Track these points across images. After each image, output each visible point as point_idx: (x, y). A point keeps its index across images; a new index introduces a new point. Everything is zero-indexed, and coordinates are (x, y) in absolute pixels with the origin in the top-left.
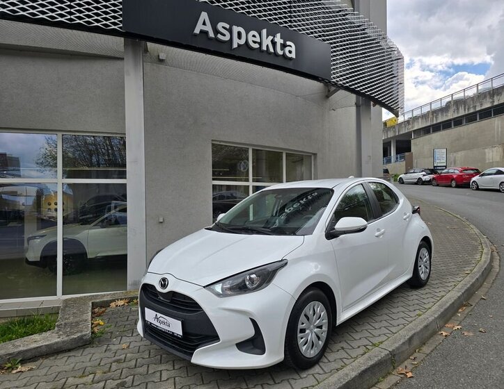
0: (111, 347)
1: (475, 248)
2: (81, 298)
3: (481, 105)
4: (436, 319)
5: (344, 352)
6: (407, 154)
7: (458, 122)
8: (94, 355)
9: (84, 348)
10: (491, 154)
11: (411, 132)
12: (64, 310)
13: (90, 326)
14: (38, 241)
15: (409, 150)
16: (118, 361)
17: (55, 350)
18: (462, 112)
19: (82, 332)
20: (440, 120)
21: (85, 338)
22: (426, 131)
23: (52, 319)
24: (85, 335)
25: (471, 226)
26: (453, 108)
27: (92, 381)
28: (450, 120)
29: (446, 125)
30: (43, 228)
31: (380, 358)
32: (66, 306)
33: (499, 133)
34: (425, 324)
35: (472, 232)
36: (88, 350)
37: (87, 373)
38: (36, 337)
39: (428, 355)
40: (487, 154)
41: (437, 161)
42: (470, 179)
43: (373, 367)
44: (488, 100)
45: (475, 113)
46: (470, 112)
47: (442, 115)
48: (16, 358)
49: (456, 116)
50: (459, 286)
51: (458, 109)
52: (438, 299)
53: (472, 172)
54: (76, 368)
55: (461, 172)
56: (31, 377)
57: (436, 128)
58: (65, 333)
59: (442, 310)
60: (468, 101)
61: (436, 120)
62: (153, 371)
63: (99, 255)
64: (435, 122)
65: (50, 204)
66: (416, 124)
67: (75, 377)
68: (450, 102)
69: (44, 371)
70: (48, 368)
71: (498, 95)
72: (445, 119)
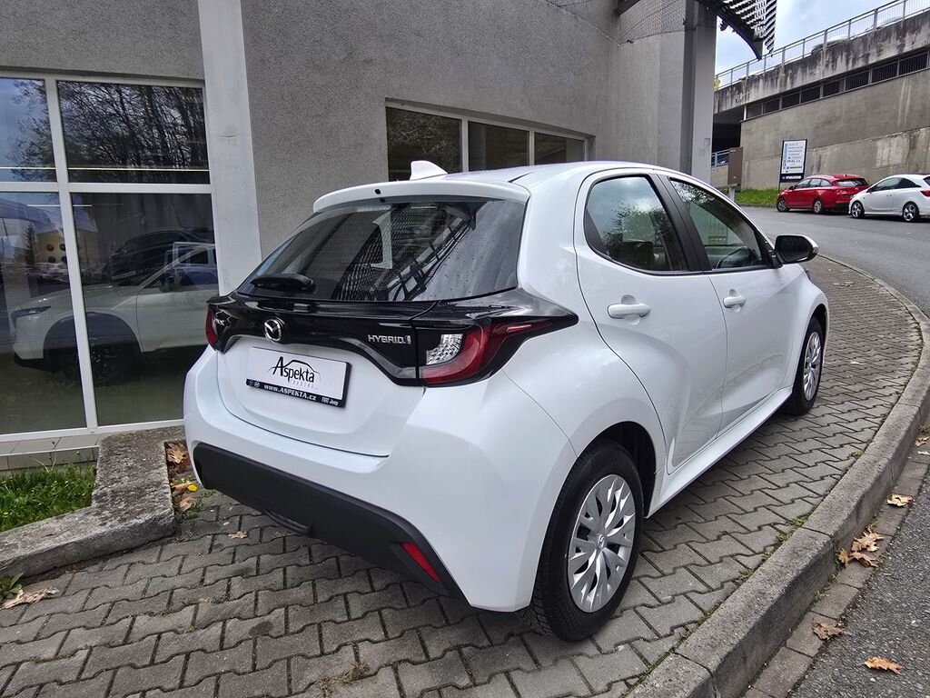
0: (221, 539)
1: (902, 322)
2: (140, 435)
3: (880, 52)
4: (891, 461)
5: (733, 542)
6: (733, 150)
7: (830, 87)
8: (187, 561)
9: (162, 544)
10: (887, 150)
11: (742, 107)
12: (106, 461)
13: (169, 496)
14: (34, 318)
15: (736, 142)
16: (243, 573)
17: (96, 551)
18: (841, 67)
19: (153, 510)
20: (799, 83)
21: (161, 523)
22: (770, 105)
23: (83, 473)
24: (161, 518)
25: (878, 281)
26: (825, 59)
27: (193, 624)
28: (818, 83)
29: (809, 93)
30: (42, 294)
31: (816, 551)
32: (110, 453)
33: (907, 111)
34: (875, 474)
35: (882, 291)
36: (173, 548)
37: (177, 605)
38: (50, 524)
39: (894, 538)
40: (879, 151)
41: (788, 164)
42: (848, 197)
43: (807, 571)
44: (894, 42)
45: (866, 69)
46: (856, 67)
47: (804, 72)
48: (10, 573)
49: (829, 74)
50: (907, 394)
51: (834, 61)
52: (878, 420)
53: (851, 184)
54: (150, 592)
55: (834, 183)
56: (51, 615)
57: (791, 99)
58: (115, 513)
59: (896, 444)
60: (856, 44)
61: (792, 83)
62: (327, 597)
63: (161, 346)
64: (789, 88)
65: (51, 249)
66: (753, 90)
67: (151, 614)
68: (821, 46)
69: (78, 600)
70: (86, 594)
71: (913, 32)
72: (809, 80)
